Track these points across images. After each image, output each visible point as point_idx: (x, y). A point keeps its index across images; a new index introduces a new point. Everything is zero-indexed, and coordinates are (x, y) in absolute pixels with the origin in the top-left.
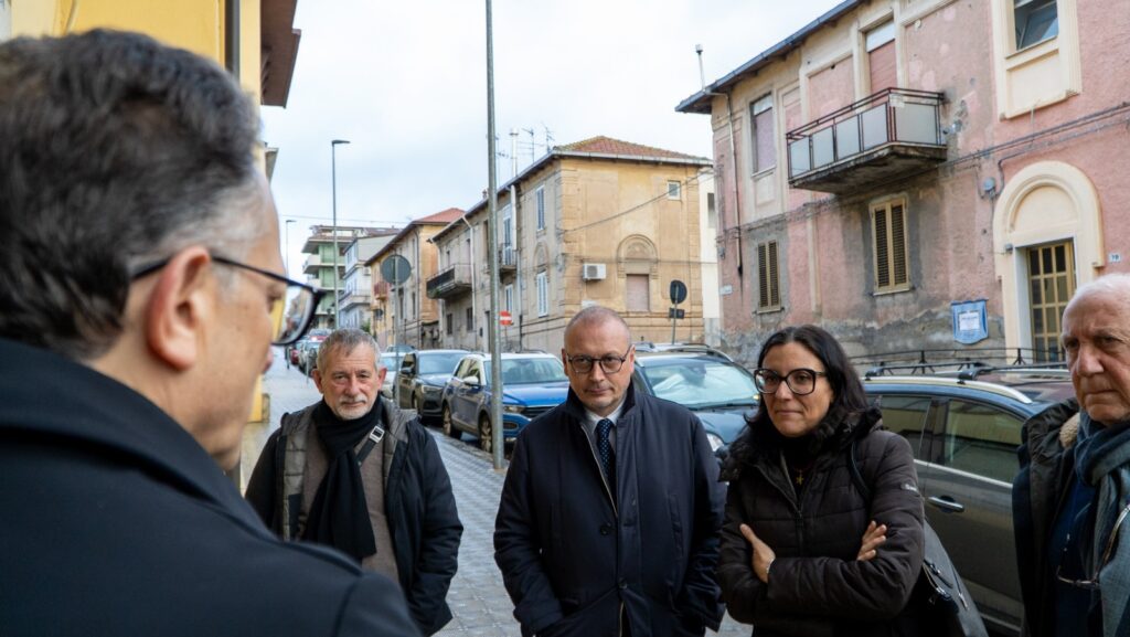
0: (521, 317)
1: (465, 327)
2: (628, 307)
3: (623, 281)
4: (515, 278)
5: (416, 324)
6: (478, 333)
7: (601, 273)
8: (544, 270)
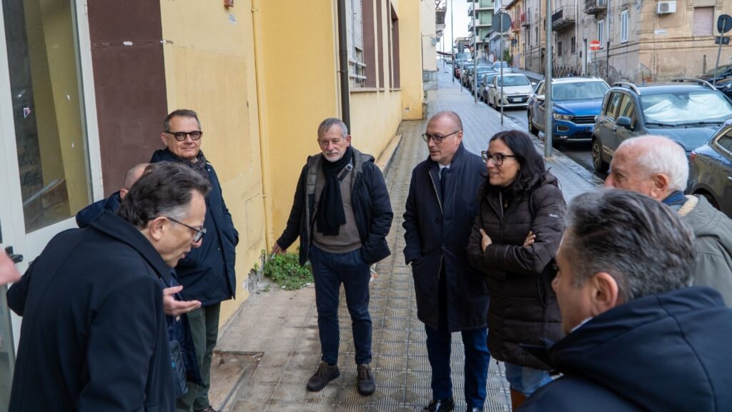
0: (608, 43)
1: (570, 51)
2: (694, 33)
3: (691, 13)
4: (606, 15)
5: (537, 49)
6: (579, 55)
7: (672, 8)
8: (627, 8)
